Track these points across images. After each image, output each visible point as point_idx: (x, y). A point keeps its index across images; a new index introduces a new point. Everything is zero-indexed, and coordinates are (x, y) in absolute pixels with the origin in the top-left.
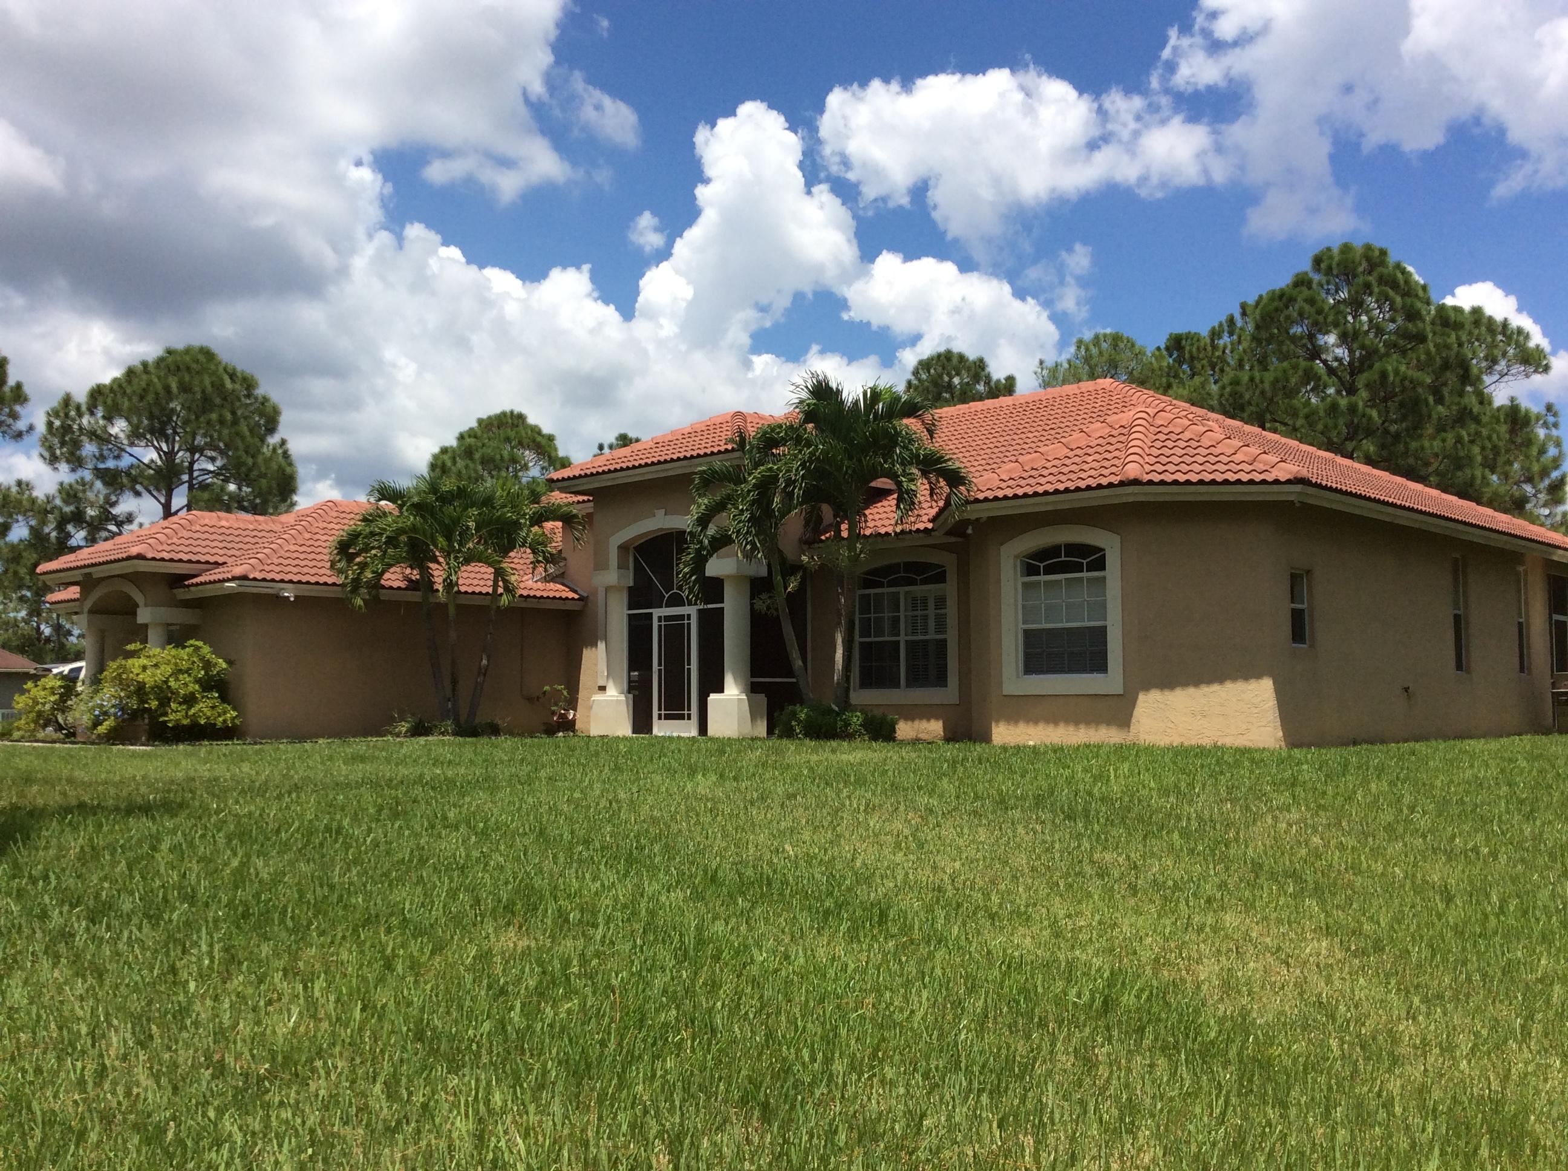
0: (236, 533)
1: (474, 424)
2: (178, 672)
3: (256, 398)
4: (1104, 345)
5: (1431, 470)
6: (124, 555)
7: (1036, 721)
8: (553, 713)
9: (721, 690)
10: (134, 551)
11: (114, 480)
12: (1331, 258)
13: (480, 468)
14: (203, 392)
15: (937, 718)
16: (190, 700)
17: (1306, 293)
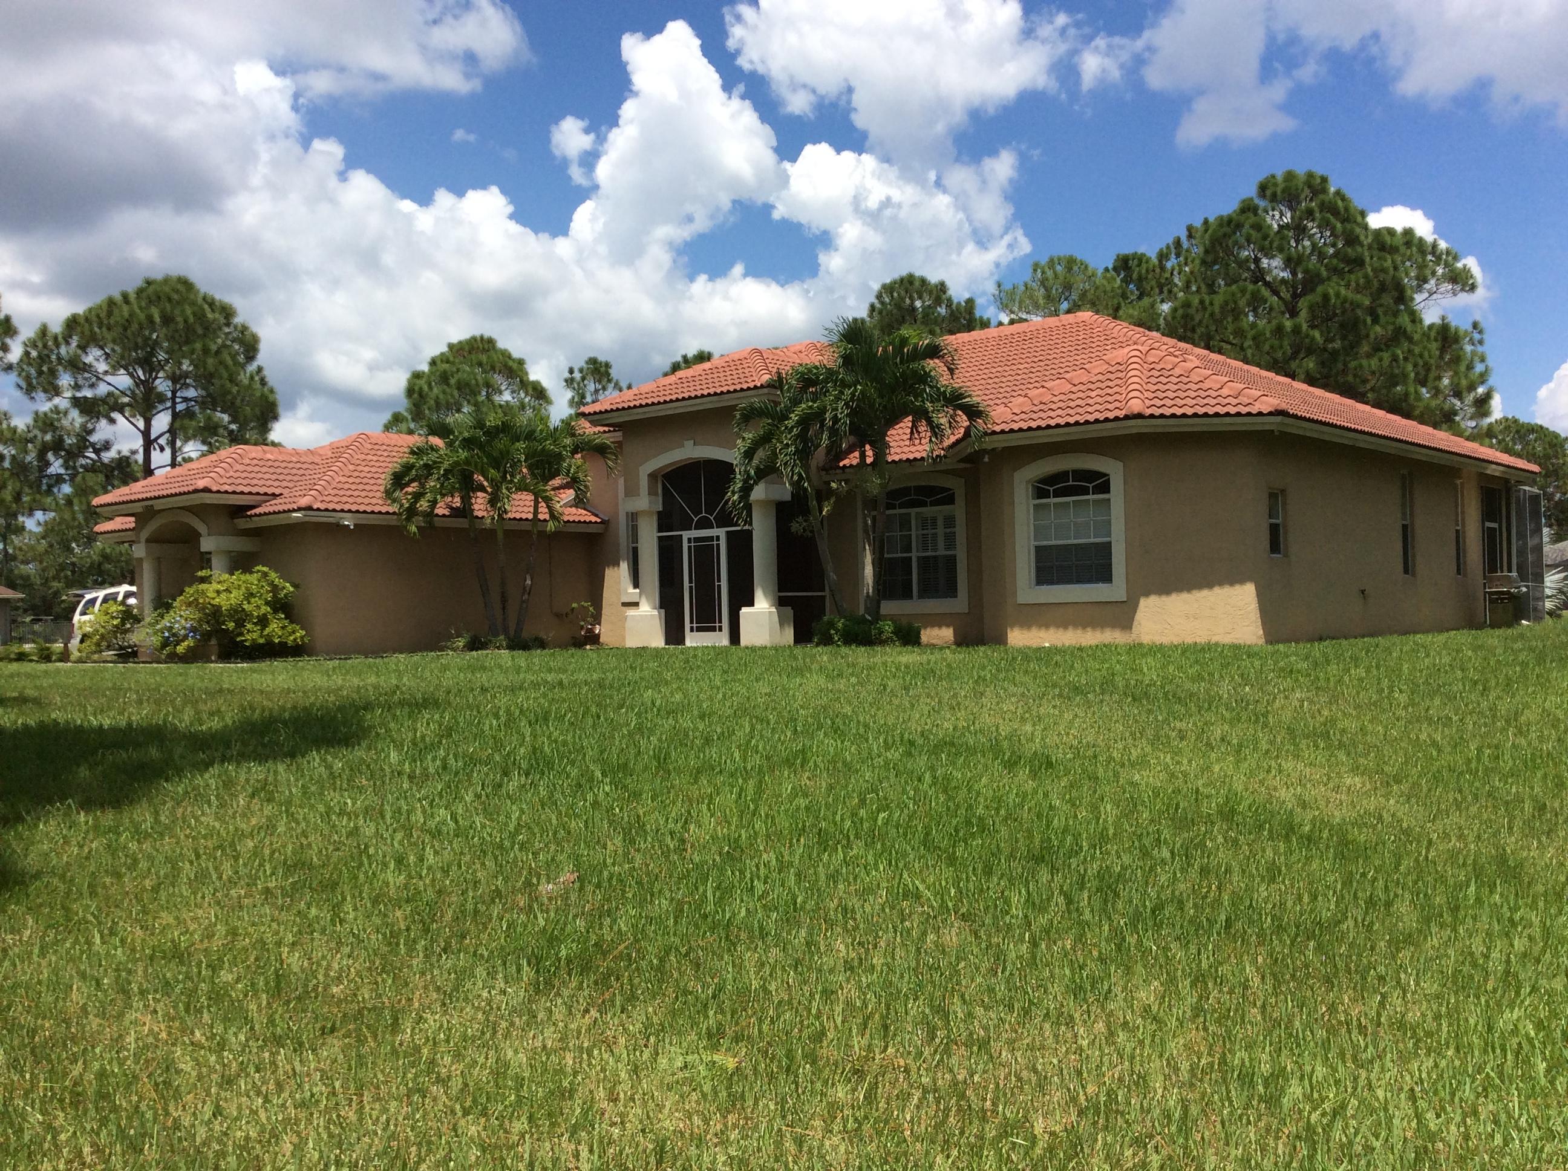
0: (283, 465)
1: (445, 349)
2: (250, 595)
3: (236, 327)
4: (1058, 268)
5: (1368, 387)
6: (191, 488)
7: (1047, 626)
8: (582, 628)
9: (751, 604)
10: (201, 484)
11: (91, 408)
12: (1276, 185)
13: (456, 393)
14: (186, 321)
15: (948, 626)
16: (263, 622)
17: (1252, 219)
